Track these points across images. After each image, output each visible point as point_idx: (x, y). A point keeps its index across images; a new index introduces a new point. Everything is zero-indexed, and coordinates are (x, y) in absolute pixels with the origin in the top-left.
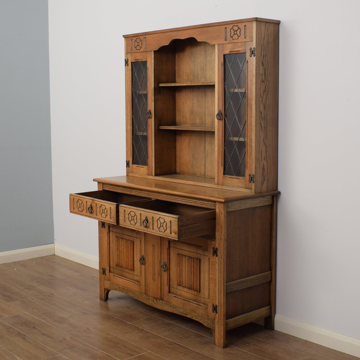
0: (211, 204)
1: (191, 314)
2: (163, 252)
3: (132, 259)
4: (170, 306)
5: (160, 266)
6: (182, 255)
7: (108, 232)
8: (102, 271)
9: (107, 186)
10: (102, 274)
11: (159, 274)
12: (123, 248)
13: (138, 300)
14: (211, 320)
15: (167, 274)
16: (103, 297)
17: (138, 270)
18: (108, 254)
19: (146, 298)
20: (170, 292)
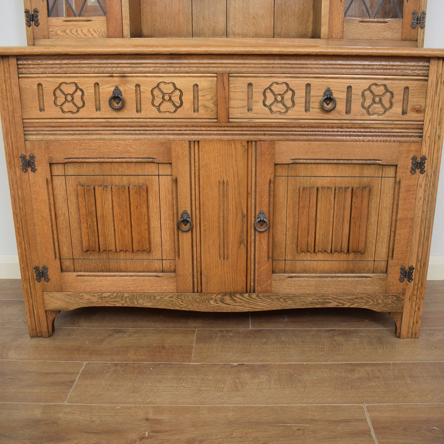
0: (413, 66)
1: (338, 299)
2: (255, 191)
3: (147, 227)
4: (276, 298)
5: (245, 225)
6: (318, 189)
7: (49, 179)
8: (35, 275)
9: (35, 62)
10: (36, 282)
11: (243, 242)
12: (111, 207)
13: (172, 309)
14: (395, 296)
15: (267, 236)
16: (42, 330)
17: (163, 248)
18: (53, 231)
19: (197, 300)
20: (273, 272)
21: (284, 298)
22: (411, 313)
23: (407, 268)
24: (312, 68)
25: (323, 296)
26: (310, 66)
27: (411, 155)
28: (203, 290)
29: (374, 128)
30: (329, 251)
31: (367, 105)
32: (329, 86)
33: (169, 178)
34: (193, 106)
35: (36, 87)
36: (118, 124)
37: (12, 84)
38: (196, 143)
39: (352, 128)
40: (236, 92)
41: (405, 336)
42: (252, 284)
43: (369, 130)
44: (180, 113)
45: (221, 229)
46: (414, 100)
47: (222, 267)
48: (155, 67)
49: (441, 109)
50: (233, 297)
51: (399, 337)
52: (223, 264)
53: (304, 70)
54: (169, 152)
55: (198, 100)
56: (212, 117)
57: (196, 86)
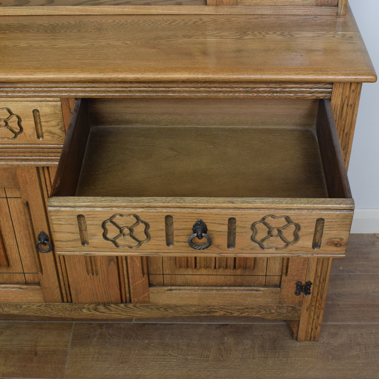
1: (226, 309)
11: (113, 260)
14: (290, 307)
17: (23, 263)
19: (67, 308)
20: (150, 285)
21: (164, 308)
22: (309, 320)
25: (208, 306)
28: (73, 300)
30: (213, 267)
33: (19, 200)
34: (35, 132)
38: (46, 169)
41: (303, 339)
42: (128, 295)
47: (92, 282)
50: (107, 306)
51: (296, 340)
52: (92, 279)
54: (14, 177)
55: (41, 126)
56: (60, 143)
57: (35, 112)
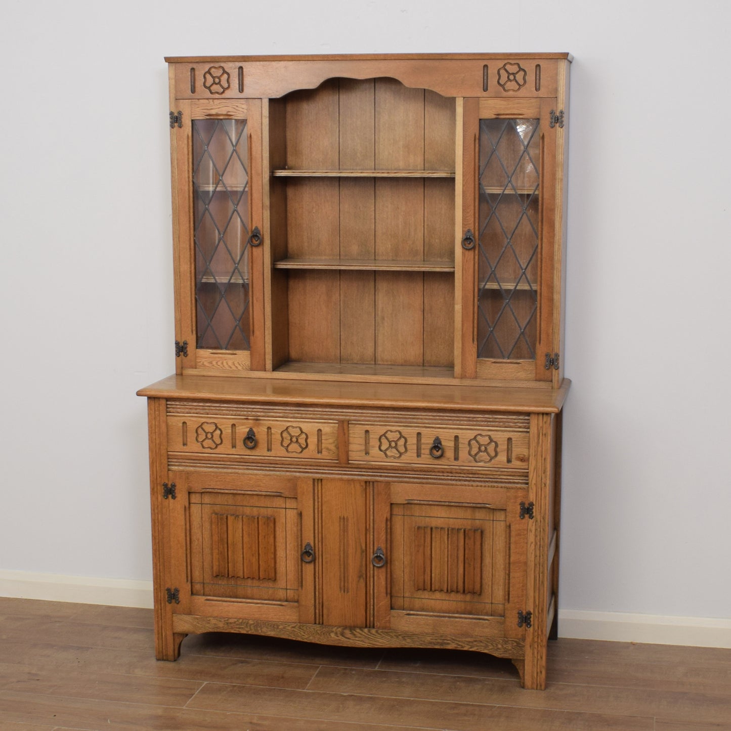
0: (515, 419)
1: (457, 641)
2: (373, 528)
3: (273, 556)
4: (395, 636)
5: (364, 559)
6: (432, 529)
7: (187, 506)
8: (167, 596)
9: (182, 403)
10: (167, 603)
11: (362, 576)
12: (241, 535)
13: (294, 639)
14: (515, 641)
15: (385, 571)
16: (169, 653)
17: (288, 578)
18: (186, 555)
19: (318, 631)
20: (392, 608)
21: (403, 636)
22: (533, 661)
23: (524, 612)
24: (422, 419)
25: (441, 636)
26: (421, 417)
27: (519, 501)
28: (324, 622)
29: (481, 474)
30: (445, 591)
31: (473, 453)
32: (437, 435)
33: (295, 511)
34: (317, 448)
35: (181, 425)
36: (251, 461)
37: (161, 420)
38: (320, 481)
39: (461, 473)
40: (355, 437)
41: (530, 686)
42: (372, 619)
43: (477, 476)
44: (306, 453)
45: (342, 562)
46: (517, 450)
47: (343, 600)
48: (284, 413)
49: (545, 459)
50: (353, 631)
51: (523, 687)
52: (343, 596)
53: (415, 421)
54: (295, 488)
55: (322, 443)
56: (333, 459)
57: (320, 430)
